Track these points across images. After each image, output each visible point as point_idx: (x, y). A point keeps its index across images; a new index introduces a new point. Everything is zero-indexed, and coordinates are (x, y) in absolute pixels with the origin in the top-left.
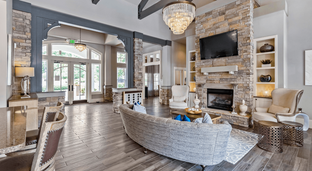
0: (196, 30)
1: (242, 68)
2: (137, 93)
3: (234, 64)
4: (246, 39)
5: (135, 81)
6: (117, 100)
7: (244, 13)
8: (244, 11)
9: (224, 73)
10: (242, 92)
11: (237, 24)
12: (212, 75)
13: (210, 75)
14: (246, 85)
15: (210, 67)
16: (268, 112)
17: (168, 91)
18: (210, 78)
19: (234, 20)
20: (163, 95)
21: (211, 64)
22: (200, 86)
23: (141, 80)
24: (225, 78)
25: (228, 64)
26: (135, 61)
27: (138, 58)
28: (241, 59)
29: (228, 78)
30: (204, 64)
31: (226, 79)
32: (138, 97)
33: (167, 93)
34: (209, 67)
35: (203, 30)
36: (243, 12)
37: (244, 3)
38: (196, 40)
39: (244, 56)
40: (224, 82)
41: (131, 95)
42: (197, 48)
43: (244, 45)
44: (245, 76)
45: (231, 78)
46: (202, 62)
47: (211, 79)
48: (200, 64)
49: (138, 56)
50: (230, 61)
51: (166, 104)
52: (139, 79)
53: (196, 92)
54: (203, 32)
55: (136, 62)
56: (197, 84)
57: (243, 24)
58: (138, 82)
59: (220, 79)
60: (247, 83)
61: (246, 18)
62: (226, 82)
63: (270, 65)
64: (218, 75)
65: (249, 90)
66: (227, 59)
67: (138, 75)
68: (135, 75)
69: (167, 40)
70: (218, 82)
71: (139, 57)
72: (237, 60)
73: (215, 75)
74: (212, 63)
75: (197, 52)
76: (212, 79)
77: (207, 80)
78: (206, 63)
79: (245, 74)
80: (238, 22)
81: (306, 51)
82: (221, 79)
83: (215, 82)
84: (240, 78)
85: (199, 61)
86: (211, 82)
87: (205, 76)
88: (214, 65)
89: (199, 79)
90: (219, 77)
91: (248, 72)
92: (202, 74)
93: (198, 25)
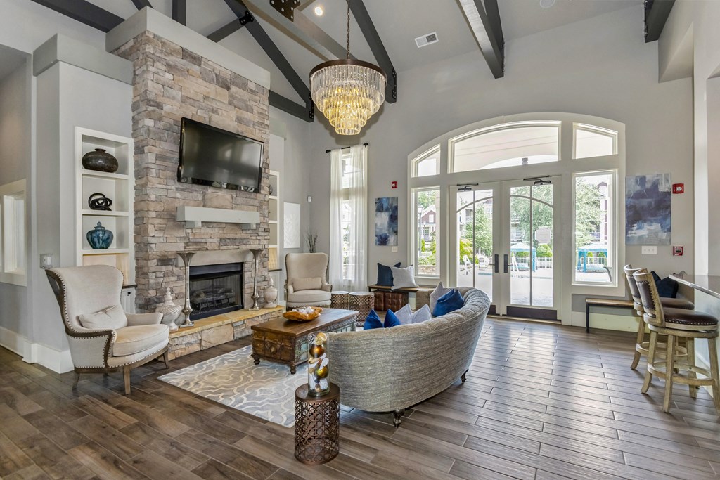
3: (245, 207)
9: (229, 226)
12: (203, 229)
13: (197, 230)
15: (198, 206)
18: (197, 236)
21: (200, 198)
24: (231, 237)
25: (235, 207)
28: (257, 201)
29: (237, 236)
30: (178, 195)
31: (233, 239)
34: (194, 206)
40: (229, 247)
44: (263, 234)
45: (241, 239)
46: (173, 188)
47: (200, 240)
48: (164, 193)
50: (240, 200)
54: (174, 98)
59: (221, 239)
60: (266, 247)
62: (232, 247)
64: (216, 230)
65: (267, 259)
66: (234, 196)
70: (216, 248)
72: (251, 202)
73: (209, 230)
74: (204, 196)
76: (203, 241)
77: (187, 244)
78: (186, 194)
79: (263, 230)
81: (284, 203)
82: (223, 241)
83: (209, 246)
84: (254, 238)
85: (162, 181)
86: (199, 247)
87: (181, 231)
88: (208, 203)
89: (161, 240)
90: (218, 235)
91: (266, 227)
92: (171, 223)
93: (158, 64)
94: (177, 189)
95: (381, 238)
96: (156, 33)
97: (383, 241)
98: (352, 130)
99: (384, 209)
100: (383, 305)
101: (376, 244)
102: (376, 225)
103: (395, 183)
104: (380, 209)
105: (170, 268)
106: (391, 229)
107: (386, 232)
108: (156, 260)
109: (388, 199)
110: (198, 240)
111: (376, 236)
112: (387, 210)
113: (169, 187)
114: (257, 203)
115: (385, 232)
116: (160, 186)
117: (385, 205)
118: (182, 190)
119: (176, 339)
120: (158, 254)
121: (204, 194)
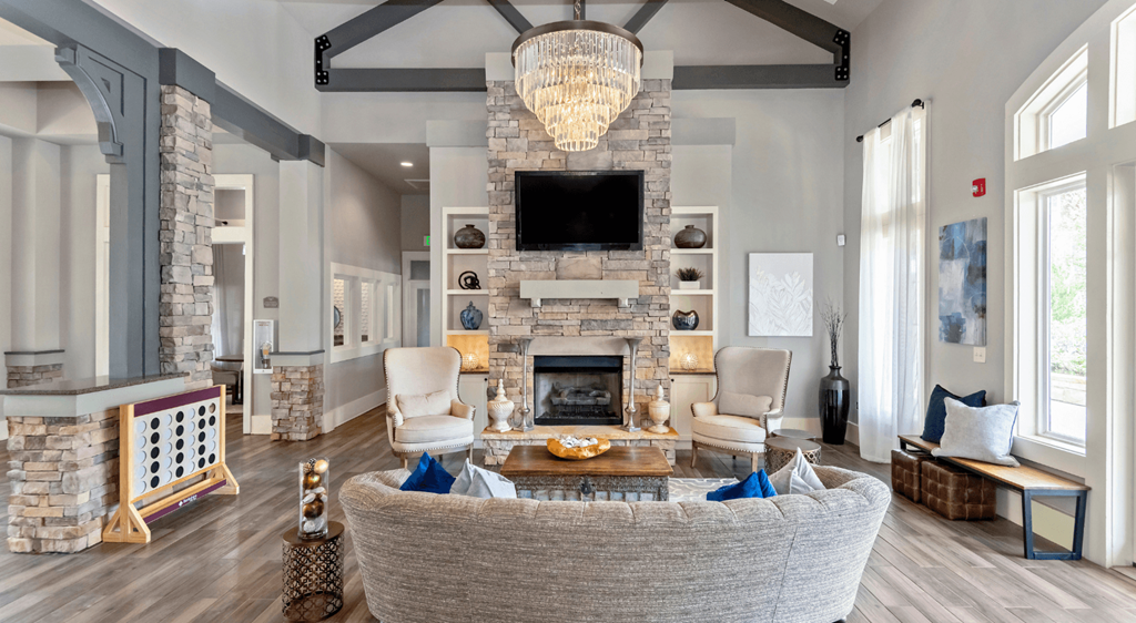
0: (491, 133)
1: (650, 291)
2: (197, 405)
3: (624, 274)
4: (660, 203)
5: (177, 331)
6: (75, 466)
7: (655, 123)
8: (656, 119)
9: (596, 303)
10: (647, 363)
11: (636, 153)
12: (556, 309)
13: (547, 309)
14: (657, 341)
15: (549, 278)
16: (718, 413)
17: (313, 376)
18: (548, 317)
19: (626, 138)
20: (284, 395)
21: (552, 268)
22: (506, 346)
23: (206, 330)
24: (598, 318)
25: (607, 275)
26: (178, 218)
27: (193, 204)
28: (646, 263)
29: (607, 317)
30: (523, 267)
31: (602, 321)
32: (202, 424)
33: (310, 386)
34: (543, 279)
35: (517, 142)
36: (652, 120)
37: (655, 94)
38: (492, 170)
39: (654, 253)
40: (596, 332)
41: (166, 416)
42: (493, 202)
43: (652, 219)
44: (657, 313)
46: (517, 258)
47: (551, 322)
48: (506, 266)
49: (189, 192)
50: (613, 265)
51: (304, 437)
52: (196, 321)
53: (492, 369)
54: (518, 149)
55: (179, 226)
56: (497, 339)
57: (650, 156)
58: (189, 340)
59: (582, 321)
60: (663, 334)
61: (659, 142)
62: (600, 332)
63: (697, 283)
64: (576, 309)
65: (666, 353)
66: (605, 259)
67: (191, 299)
68: (176, 299)
69: (308, 137)
70: (576, 333)
71: (193, 199)
72: (635, 264)
73: (564, 309)
74: (557, 265)
75: (498, 217)
76: (557, 323)
77: (535, 327)
78: (533, 265)
79: (658, 307)
80: (637, 148)
81: (751, 255)
82: (585, 324)
83: (565, 331)
84: (641, 319)
85: (504, 252)
86: (551, 331)
87: (527, 310)
88: (563, 273)
89: (503, 322)
90: (579, 316)
91: (664, 301)
92: (515, 301)
93: (500, 116)
94: (521, 260)
95: (950, 324)
96: (496, 79)
97: (954, 332)
98: (587, 143)
99: (956, 252)
100: (916, 488)
101: (941, 338)
102: (941, 290)
103: (980, 183)
104: (948, 253)
105: (513, 355)
106: (970, 301)
107: (960, 310)
108: (496, 346)
109: (963, 224)
110: (548, 322)
111: (941, 318)
112: (962, 254)
113: (511, 258)
114: (645, 265)
115: (958, 309)
116: (501, 259)
117: (958, 241)
118: (527, 260)
119: (498, 442)
120: (499, 338)
121: (557, 262)
